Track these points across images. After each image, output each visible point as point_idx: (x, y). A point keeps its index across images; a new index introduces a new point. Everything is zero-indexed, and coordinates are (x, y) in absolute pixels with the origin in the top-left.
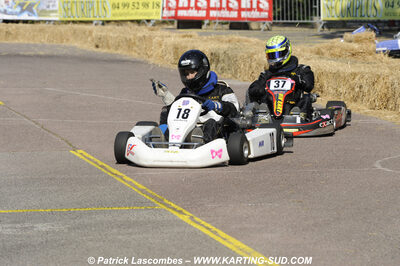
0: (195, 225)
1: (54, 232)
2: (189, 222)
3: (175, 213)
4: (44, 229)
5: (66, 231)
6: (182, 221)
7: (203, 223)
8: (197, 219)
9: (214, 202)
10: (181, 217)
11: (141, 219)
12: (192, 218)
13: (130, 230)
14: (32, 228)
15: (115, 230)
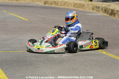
0: (108, 55)
1: (69, 57)
2: (107, 54)
3: (101, 52)
4: (65, 56)
5: (72, 56)
7: (111, 54)
8: (109, 53)
9: (110, 48)
10: (103, 53)
11: (92, 53)
13: (91, 56)
14: (62, 56)
15: (87, 56)
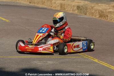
0: (100, 63)
1: (55, 64)
3: (92, 60)
4: (51, 63)
5: (59, 64)
6: (96, 62)
7: (103, 63)
8: (101, 62)
9: (103, 56)
11: (82, 61)
12: (98, 61)
13: (80, 64)
14: (47, 63)
15: (75, 64)
